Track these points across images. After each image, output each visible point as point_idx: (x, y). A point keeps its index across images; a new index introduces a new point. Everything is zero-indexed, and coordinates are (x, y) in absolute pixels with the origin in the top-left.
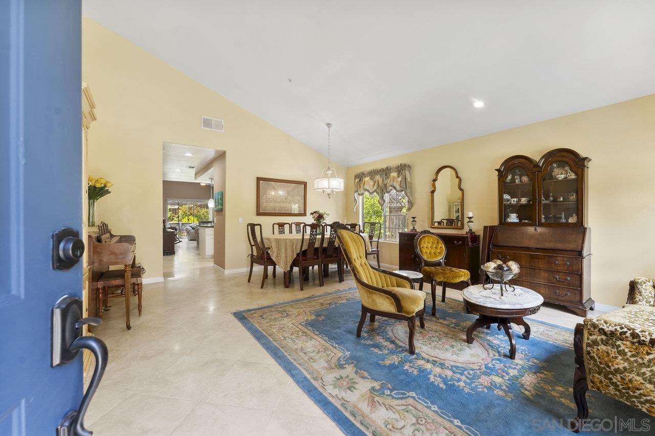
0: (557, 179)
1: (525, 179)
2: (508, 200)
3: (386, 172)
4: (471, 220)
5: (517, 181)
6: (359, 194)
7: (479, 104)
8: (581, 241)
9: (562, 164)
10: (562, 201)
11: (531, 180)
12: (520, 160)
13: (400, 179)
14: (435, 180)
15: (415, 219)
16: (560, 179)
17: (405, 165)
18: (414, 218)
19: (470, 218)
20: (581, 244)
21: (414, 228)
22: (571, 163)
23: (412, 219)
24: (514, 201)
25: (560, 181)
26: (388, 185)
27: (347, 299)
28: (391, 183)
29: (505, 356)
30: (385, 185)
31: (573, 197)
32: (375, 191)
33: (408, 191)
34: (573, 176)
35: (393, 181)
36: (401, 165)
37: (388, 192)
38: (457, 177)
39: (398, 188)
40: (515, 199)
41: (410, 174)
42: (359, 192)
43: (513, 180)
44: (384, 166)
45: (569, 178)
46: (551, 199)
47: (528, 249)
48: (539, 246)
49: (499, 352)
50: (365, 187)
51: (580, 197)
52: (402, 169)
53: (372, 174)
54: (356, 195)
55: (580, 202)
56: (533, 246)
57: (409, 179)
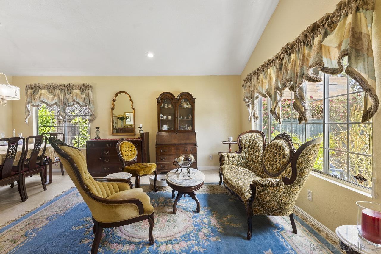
0: (184, 107)
1: (170, 106)
2: (162, 117)
3: (68, 88)
4: (141, 129)
5: (166, 106)
6: (33, 106)
7: (150, 55)
8: (195, 138)
9: (186, 100)
10: (186, 119)
11: (173, 106)
12: (169, 95)
13: (83, 96)
14: (114, 101)
15: (99, 129)
16: (185, 107)
17: (88, 85)
18: (97, 128)
19: (141, 128)
20: (195, 140)
21: (98, 136)
22: (190, 100)
23: (96, 129)
24: (165, 118)
25: (185, 108)
26: (70, 100)
27: (47, 219)
28: (74, 98)
29: (195, 212)
30: (68, 100)
31: (190, 117)
32: (55, 104)
33: (92, 107)
34: (190, 107)
35: (77, 97)
36: (84, 84)
37: (70, 106)
38: (131, 100)
39: (81, 103)
40: (166, 117)
41: (93, 93)
42: (33, 103)
43: (164, 106)
44: (66, 83)
45: (189, 107)
46: (181, 117)
47: (175, 144)
48: (179, 143)
49: (190, 211)
50: (42, 99)
51: (193, 117)
52: (84, 88)
53: (51, 88)
54: (29, 106)
55: (193, 119)
56: (177, 143)
57: (92, 97)
